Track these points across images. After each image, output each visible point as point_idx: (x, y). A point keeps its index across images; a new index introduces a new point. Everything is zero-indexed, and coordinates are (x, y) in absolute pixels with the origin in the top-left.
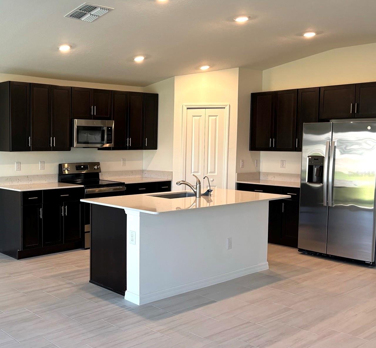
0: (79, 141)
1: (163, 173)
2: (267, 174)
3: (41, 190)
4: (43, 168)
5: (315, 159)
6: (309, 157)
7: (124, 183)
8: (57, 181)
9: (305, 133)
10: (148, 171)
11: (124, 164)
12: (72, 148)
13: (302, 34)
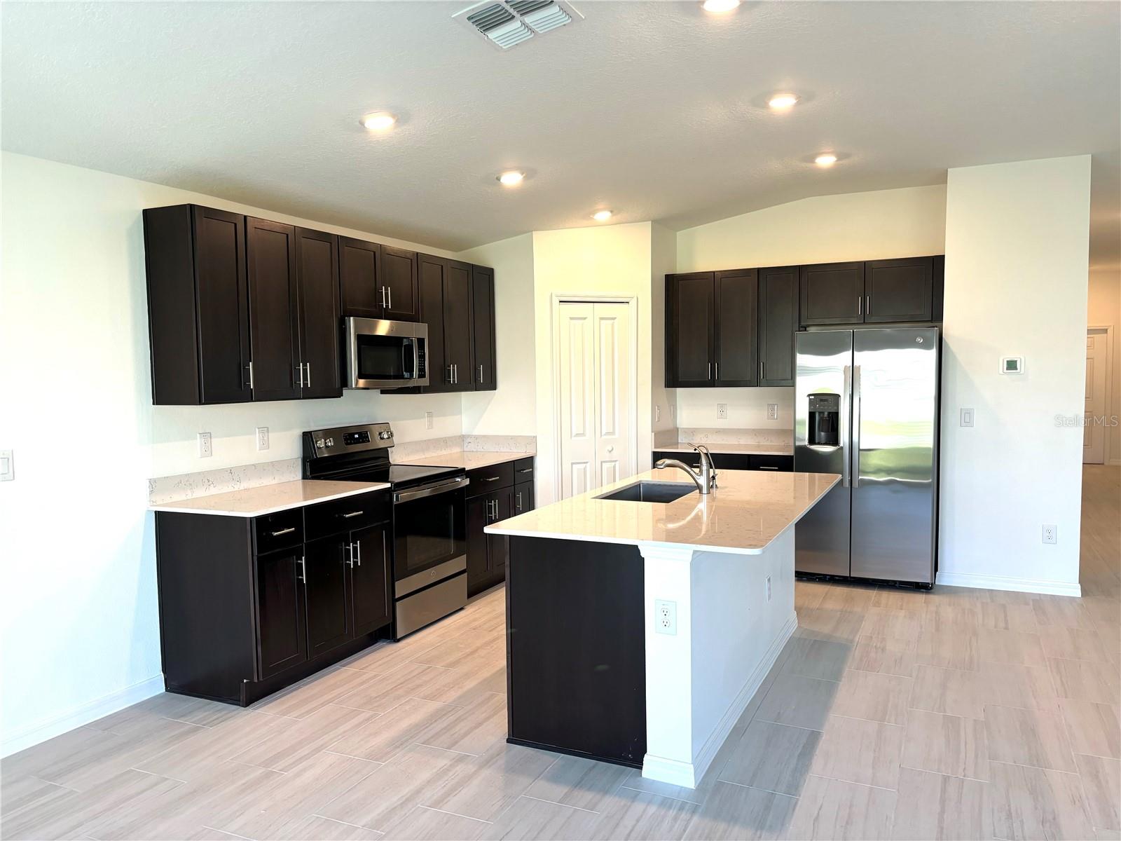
0: (363, 373)
1: (514, 439)
2: (693, 431)
3: (301, 507)
4: (265, 445)
5: (821, 400)
6: (809, 395)
7: (464, 469)
8: (300, 475)
9: (800, 353)
10: (476, 437)
11: (431, 426)
12: (345, 392)
13: (812, 159)
